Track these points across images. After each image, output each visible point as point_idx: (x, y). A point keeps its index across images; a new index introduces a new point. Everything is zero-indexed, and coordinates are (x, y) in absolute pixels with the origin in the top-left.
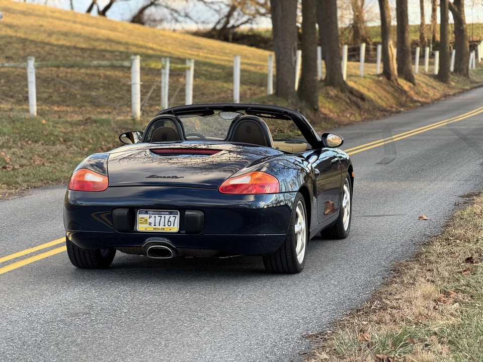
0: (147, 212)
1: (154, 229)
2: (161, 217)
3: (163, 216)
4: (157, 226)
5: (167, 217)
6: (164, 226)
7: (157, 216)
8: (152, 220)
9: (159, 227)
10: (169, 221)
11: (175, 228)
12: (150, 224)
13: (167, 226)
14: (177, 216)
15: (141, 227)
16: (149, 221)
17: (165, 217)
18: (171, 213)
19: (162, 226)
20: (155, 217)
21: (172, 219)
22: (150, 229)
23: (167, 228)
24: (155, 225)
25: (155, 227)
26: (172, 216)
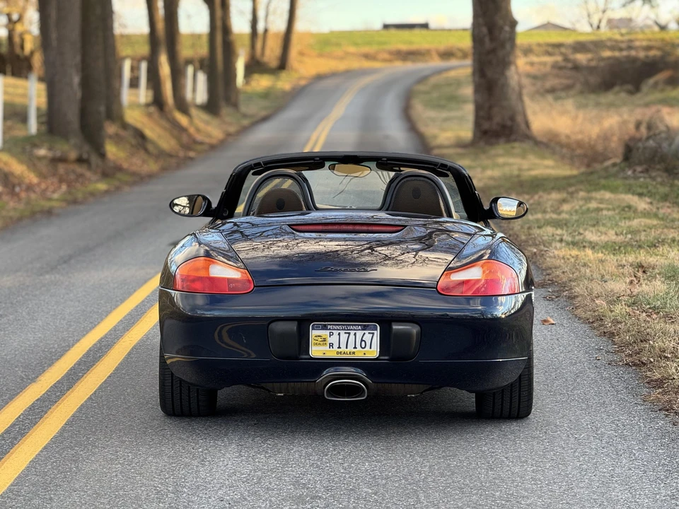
0: (325, 326)
1: (338, 353)
2: (349, 334)
3: (352, 333)
4: (343, 349)
5: (359, 334)
6: (355, 348)
7: (342, 332)
8: (334, 339)
9: (346, 350)
10: (362, 340)
11: (373, 352)
12: (331, 345)
13: (359, 348)
14: (375, 332)
15: (316, 351)
16: (330, 340)
17: (355, 334)
18: (365, 328)
19: (351, 349)
20: (339, 334)
21: (368, 337)
22: (332, 354)
23: (360, 352)
24: (339, 347)
25: (339, 350)
26: (367, 332)
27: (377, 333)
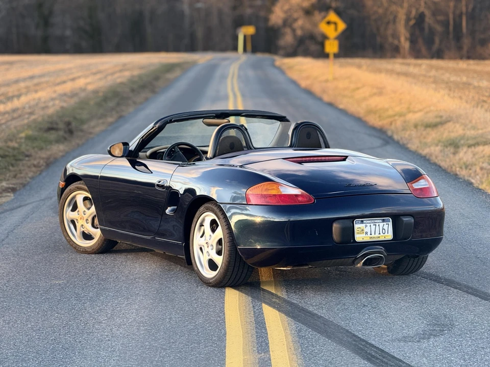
0: (362, 221)
1: (371, 238)
2: (376, 225)
3: (377, 224)
4: (373, 235)
5: (381, 224)
6: (380, 234)
7: (372, 224)
8: (368, 229)
9: (375, 236)
10: (383, 229)
11: (389, 236)
12: (366, 233)
13: (382, 234)
14: (389, 223)
15: (359, 238)
16: (365, 230)
17: (379, 225)
18: (384, 221)
19: (377, 235)
20: (370, 226)
21: (386, 227)
22: (367, 238)
23: (382, 236)
24: (371, 234)
25: (371, 236)
26: (385, 223)
27: (391, 224)
